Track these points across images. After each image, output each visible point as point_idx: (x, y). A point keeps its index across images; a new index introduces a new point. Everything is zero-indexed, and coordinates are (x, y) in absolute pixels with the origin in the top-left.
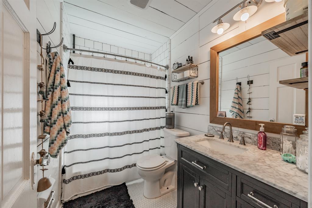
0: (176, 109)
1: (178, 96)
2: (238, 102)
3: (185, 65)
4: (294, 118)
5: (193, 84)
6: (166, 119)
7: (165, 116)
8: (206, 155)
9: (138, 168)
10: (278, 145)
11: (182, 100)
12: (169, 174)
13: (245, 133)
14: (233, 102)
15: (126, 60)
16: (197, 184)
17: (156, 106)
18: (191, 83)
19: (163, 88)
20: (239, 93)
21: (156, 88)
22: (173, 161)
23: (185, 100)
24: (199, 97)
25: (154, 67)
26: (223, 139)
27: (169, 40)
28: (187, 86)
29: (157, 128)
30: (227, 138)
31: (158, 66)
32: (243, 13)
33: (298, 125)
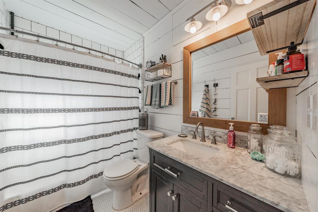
0: (150, 109)
1: (152, 96)
2: (206, 103)
3: (158, 64)
4: (259, 117)
5: (166, 83)
6: (139, 120)
7: (138, 117)
8: (180, 162)
9: (105, 178)
10: (245, 143)
11: (156, 100)
12: (143, 177)
13: (216, 132)
14: (202, 102)
15: (90, 53)
16: (170, 193)
17: (129, 107)
18: (165, 82)
19: (136, 88)
20: (207, 94)
21: (128, 87)
22: (147, 164)
23: (159, 100)
24: (172, 97)
25: (126, 65)
26: (196, 138)
27: (142, 37)
28: (160, 85)
29: (129, 130)
30: (200, 137)
31: (130, 64)
32: (214, 11)
33: (262, 123)
